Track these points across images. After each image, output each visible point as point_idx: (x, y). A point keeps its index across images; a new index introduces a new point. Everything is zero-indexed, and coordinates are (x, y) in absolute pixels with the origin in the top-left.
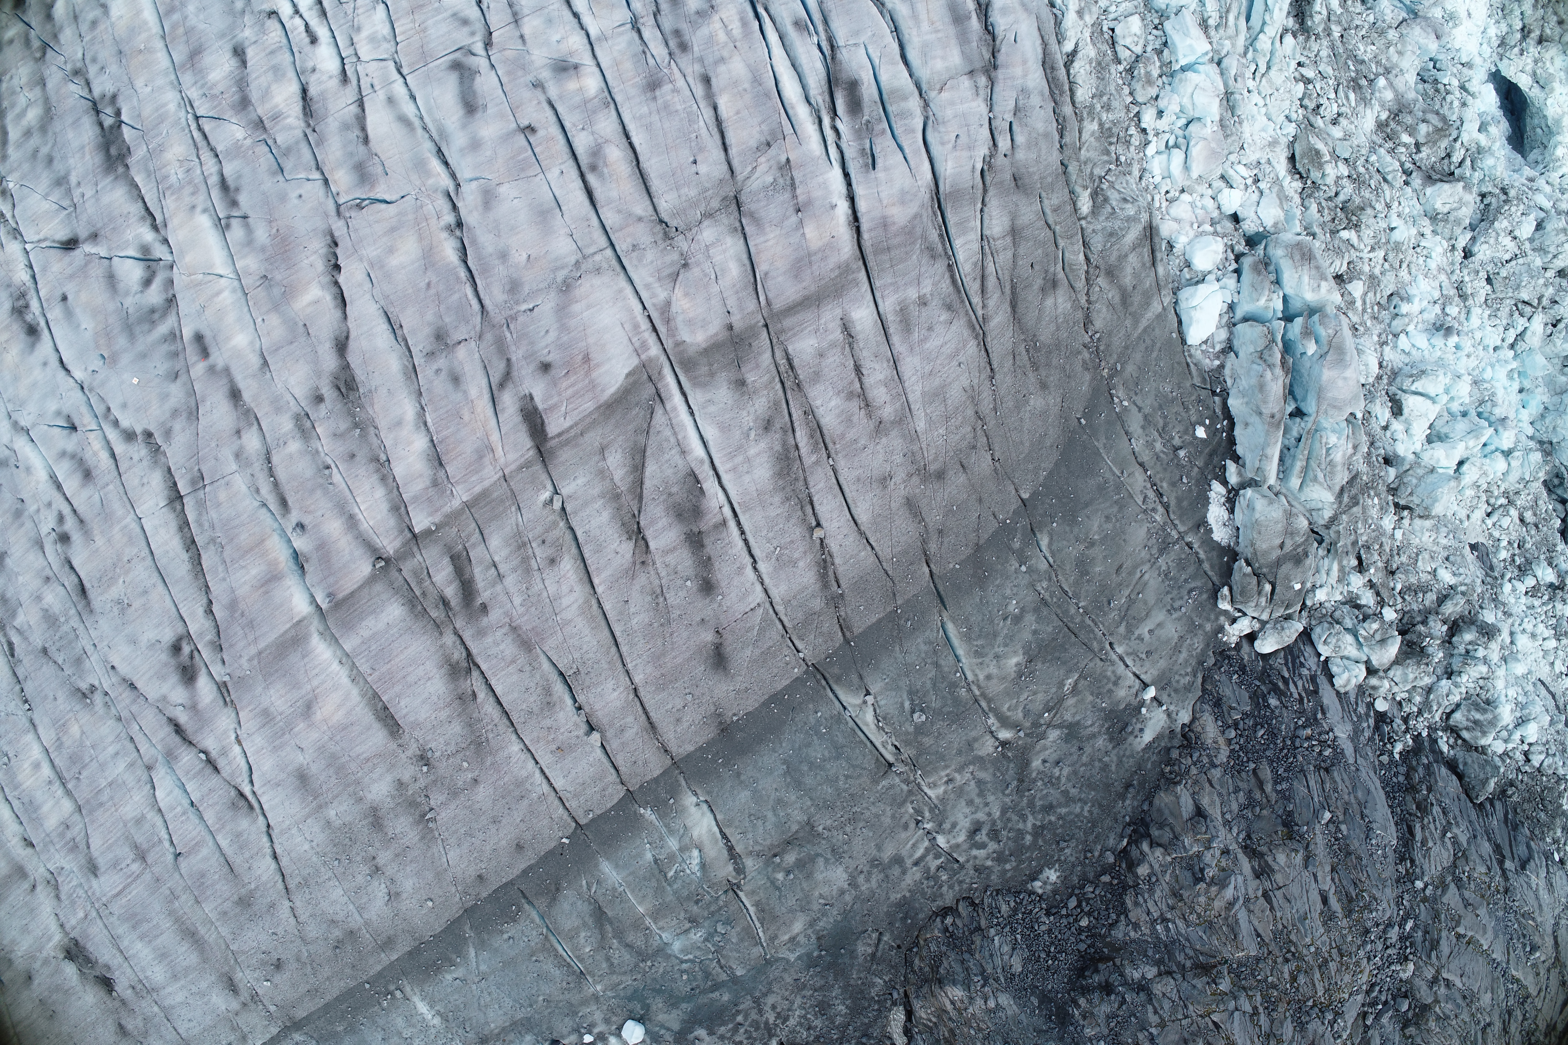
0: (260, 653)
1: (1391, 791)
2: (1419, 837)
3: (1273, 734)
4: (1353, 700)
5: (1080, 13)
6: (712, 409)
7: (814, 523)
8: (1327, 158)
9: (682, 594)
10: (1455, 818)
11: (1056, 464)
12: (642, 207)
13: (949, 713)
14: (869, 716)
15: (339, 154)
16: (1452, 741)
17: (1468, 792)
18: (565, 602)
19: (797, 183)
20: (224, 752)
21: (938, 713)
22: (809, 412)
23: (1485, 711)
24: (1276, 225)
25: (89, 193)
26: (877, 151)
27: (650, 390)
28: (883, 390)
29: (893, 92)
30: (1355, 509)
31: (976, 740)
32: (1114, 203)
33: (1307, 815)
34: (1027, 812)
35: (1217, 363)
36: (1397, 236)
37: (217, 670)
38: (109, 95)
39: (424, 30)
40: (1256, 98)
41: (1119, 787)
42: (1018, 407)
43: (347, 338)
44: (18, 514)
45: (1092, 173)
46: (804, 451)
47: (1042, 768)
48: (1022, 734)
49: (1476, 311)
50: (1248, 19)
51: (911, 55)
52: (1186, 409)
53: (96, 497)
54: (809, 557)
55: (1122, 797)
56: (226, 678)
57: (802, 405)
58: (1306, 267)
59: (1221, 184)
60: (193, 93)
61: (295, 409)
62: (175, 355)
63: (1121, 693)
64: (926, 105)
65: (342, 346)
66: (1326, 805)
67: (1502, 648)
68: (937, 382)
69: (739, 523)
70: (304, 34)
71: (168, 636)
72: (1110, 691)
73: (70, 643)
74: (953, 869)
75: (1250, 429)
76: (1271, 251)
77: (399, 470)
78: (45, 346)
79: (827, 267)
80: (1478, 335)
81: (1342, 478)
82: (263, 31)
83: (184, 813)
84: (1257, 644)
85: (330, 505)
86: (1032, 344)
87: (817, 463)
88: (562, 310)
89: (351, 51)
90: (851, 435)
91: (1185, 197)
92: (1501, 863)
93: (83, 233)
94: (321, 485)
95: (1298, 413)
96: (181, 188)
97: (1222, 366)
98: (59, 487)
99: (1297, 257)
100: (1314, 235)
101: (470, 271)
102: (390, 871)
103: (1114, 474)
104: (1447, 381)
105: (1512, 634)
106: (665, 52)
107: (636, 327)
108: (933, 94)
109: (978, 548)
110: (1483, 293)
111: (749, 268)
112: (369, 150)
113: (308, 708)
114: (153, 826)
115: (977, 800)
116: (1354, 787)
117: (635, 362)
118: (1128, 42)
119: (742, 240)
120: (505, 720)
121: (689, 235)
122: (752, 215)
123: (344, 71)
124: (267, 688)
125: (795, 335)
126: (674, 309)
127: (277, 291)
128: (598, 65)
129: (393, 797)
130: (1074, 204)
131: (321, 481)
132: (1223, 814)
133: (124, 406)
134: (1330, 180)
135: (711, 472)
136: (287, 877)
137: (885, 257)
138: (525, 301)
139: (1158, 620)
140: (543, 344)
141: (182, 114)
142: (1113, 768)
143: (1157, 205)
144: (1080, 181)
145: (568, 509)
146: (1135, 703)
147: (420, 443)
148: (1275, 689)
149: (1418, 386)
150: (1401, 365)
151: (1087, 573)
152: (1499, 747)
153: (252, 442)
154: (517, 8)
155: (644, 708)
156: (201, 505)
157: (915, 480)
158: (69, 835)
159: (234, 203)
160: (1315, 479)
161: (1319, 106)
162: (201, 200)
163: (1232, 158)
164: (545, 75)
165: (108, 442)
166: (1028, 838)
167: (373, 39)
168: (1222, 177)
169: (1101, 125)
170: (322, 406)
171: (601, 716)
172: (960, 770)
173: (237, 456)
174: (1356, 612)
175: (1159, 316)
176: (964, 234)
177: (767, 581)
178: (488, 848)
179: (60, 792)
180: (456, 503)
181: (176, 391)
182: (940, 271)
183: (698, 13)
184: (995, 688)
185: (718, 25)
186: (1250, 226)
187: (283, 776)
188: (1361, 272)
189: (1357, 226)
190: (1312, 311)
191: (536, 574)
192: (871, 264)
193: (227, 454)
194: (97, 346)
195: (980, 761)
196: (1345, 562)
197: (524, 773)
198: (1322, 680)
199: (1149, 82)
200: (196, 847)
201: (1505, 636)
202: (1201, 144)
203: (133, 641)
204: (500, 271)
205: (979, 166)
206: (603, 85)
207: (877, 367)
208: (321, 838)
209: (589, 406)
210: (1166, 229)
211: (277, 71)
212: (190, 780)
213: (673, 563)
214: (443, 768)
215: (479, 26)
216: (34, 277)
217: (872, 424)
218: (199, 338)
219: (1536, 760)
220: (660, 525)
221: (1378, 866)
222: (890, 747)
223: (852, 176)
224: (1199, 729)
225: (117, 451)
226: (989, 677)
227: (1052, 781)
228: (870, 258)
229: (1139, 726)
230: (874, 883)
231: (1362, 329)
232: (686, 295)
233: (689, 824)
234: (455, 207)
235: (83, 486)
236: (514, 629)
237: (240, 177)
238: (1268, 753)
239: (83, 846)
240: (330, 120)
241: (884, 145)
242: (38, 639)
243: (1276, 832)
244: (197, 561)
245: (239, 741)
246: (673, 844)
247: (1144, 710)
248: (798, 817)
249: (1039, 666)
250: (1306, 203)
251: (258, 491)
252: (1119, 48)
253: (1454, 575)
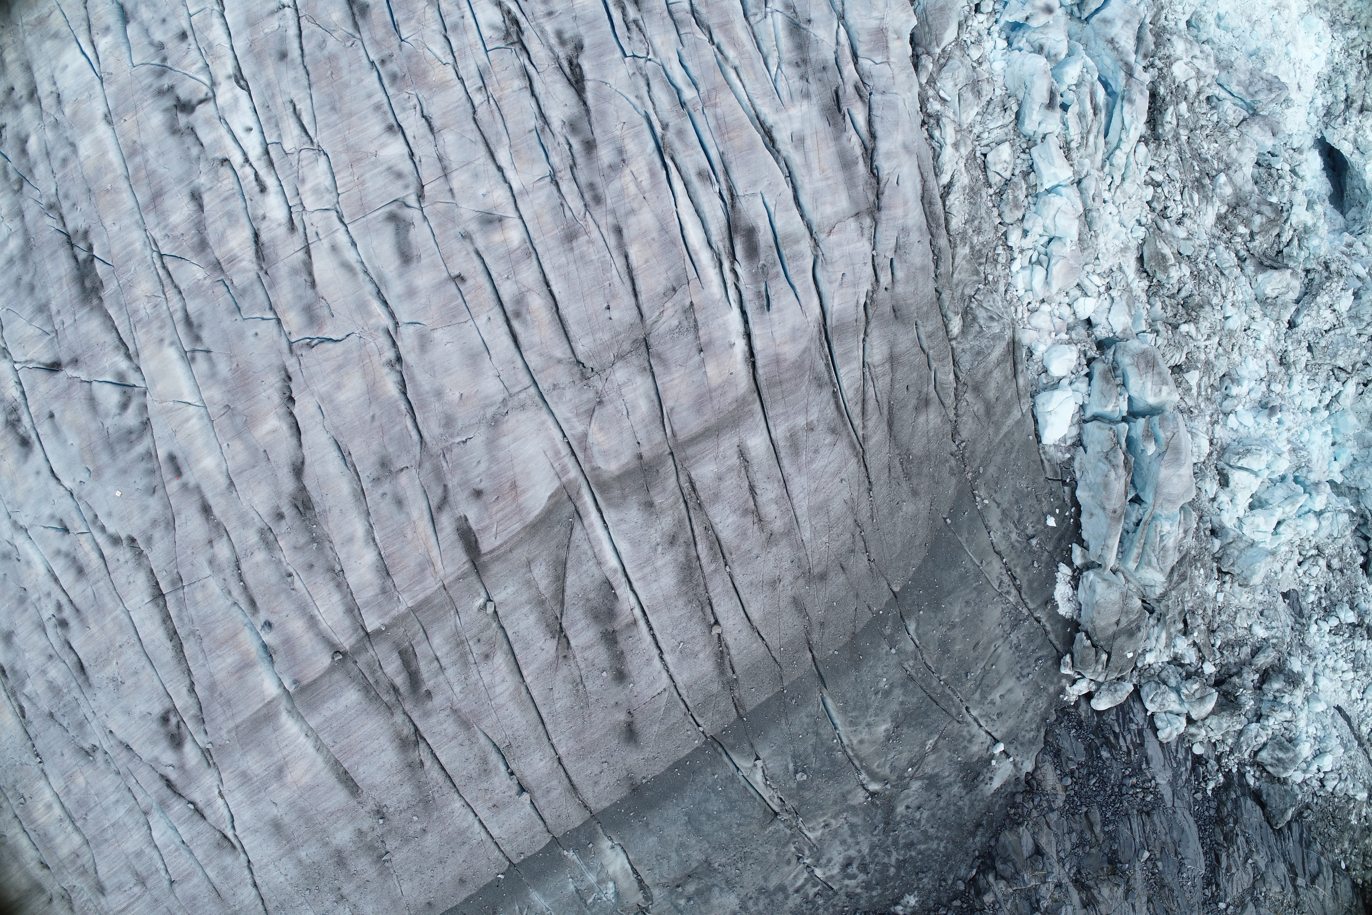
0: (237, 727)
1: (1203, 824)
2: (1224, 864)
3: (1103, 782)
4: (1173, 748)
5: (956, 146)
6: (624, 527)
7: (713, 621)
8: (1172, 261)
9: (599, 682)
10: (1256, 846)
11: (924, 560)
12: (561, 351)
13: (826, 772)
14: (759, 777)
15: (289, 297)
16: (1258, 774)
17: (1269, 819)
18: (499, 690)
19: (700, 325)
20: (209, 804)
21: (817, 772)
22: (709, 528)
23: (1287, 750)
24: (1124, 331)
25: (68, 322)
26: (771, 293)
27: (570, 508)
28: (774, 507)
29: (786, 237)
30: (1183, 585)
31: (849, 792)
32: (982, 322)
33: (1129, 854)
34: (892, 848)
35: (1068, 456)
36: (1231, 324)
37: (201, 739)
38: (81, 230)
39: (363, 183)
40: (1111, 208)
41: (970, 826)
42: (891, 514)
43: (303, 463)
44: (22, 600)
45: (963, 293)
46: (704, 561)
47: (905, 812)
48: (888, 786)
49: (1297, 378)
50: (1106, 136)
51: (804, 199)
52: (1039, 501)
53: (89, 590)
54: (708, 650)
55: (973, 834)
56: (209, 746)
57: (703, 522)
58: (1150, 374)
59: (1077, 293)
60: (157, 234)
61: (260, 524)
62: (152, 472)
63: (975, 748)
64: (816, 244)
65: (298, 470)
66: (1145, 845)
67: (1306, 689)
68: (821, 497)
69: (647, 621)
70: (254, 183)
71: (157, 709)
72: (965, 748)
73: (73, 710)
74: (828, 895)
75: (1094, 519)
76: (1119, 357)
77: (352, 579)
78: (37, 457)
79: (726, 402)
80: (1298, 401)
81: (1173, 559)
82: (217, 178)
83: (177, 850)
84: (1093, 702)
85: (293, 607)
86: (905, 457)
87: (716, 571)
88: (491, 444)
89: (296, 201)
90: (745, 546)
91: (1045, 308)
92: (1293, 880)
93: (65, 359)
94: (285, 590)
95: (1137, 500)
96: (150, 322)
97: (1072, 459)
98: (56, 580)
99: (1142, 366)
100: (1157, 332)
101: (409, 402)
102: (353, 899)
103: (974, 564)
104: (1269, 458)
105: (1315, 675)
106: (580, 204)
107: (557, 453)
108: (822, 237)
109: (854, 636)
110: (1304, 360)
111: (656, 403)
112: (316, 293)
113: (280, 772)
114: (151, 858)
115: (850, 840)
116: (1171, 828)
117: (556, 484)
118: (998, 168)
119: (651, 377)
120: (449, 783)
121: (604, 376)
122: (659, 356)
123: (291, 219)
124: (244, 754)
125: (697, 462)
126: (591, 439)
127: (239, 420)
128: (521, 217)
129: (354, 842)
130: (946, 326)
131: (284, 586)
132: (1058, 852)
133: (110, 515)
134: (1174, 281)
135: (624, 579)
136: (266, 902)
137: (777, 390)
138: (458, 435)
139: (1008, 687)
140: (476, 473)
141: (148, 252)
142: (966, 810)
143: (1020, 316)
144: (952, 307)
145: (500, 613)
146: (986, 756)
147: (370, 556)
148: (1107, 743)
149: (1243, 463)
150: (1229, 441)
151: (948, 651)
152: (1298, 777)
153: (223, 551)
154: (446, 163)
155: (566, 773)
156: (181, 603)
157: (801, 582)
158: (79, 862)
159: (198, 339)
160: (1149, 564)
161: (1166, 208)
162: (168, 332)
163: (1089, 268)
164: (473, 227)
165: (97, 545)
166: (892, 870)
167: (316, 191)
168: (1078, 285)
169: (972, 248)
170: (283, 523)
171: (530, 779)
172: (835, 817)
173: (211, 562)
174: (1180, 670)
175: (1018, 423)
176: (848, 363)
177: (672, 669)
178: (436, 882)
179: (70, 828)
180: (402, 608)
181: (154, 503)
182: (826, 399)
183: (610, 166)
184: (865, 750)
185: (628, 178)
186: (1101, 332)
187: (260, 824)
188: (1198, 360)
189: (1195, 321)
190: (1152, 412)
191: (473, 667)
192: (764, 396)
193: (202, 560)
194: (83, 461)
195: (853, 809)
196: (1172, 630)
197: (465, 825)
198: (1148, 733)
199: (1017, 206)
200: (188, 877)
201: (1309, 679)
202: (1061, 263)
203: (128, 712)
204: (436, 407)
205: (862, 301)
206: (525, 236)
207: (769, 487)
208: (293, 872)
209: (516, 527)
210: (1027, 337)
211: (230, 215)
212: (181, 824)
213: (591, 657)
214: (396, 820)
215: (412, 179)
216: (23, 393)
217: (764, 537)
218: (172, 458)
219: (1329, 786)
220: (579, 626)
221: (1188, 895)
222: (776, 800)
223: (749, 316)
224: (1040, 777)
225: (106, 553)
226: (861, 742)
227: (913, 823)
228: (764, 391)
229: (989, 775)
230: (761, 906)
231: (1196, 412)
232: (601, 429)
233: (605, 862)
234: (394, 343)
235: (78, 580)
236: (455, 711)
237: (202, 314)
238: (1098, 799)
239: (91, 871)
240: (280, 264)
241: (778, 287)
242: (45, 705)
243: (1102, 869)
244: (179, 648)
245: (221, 795)
246: (592, 878)
247: (994, 762)
248: (697, 856)
249: (905, 730)
250: (1152, 300)
251: (230, 593)
252: (990, 174)
253: (1267, 628)
